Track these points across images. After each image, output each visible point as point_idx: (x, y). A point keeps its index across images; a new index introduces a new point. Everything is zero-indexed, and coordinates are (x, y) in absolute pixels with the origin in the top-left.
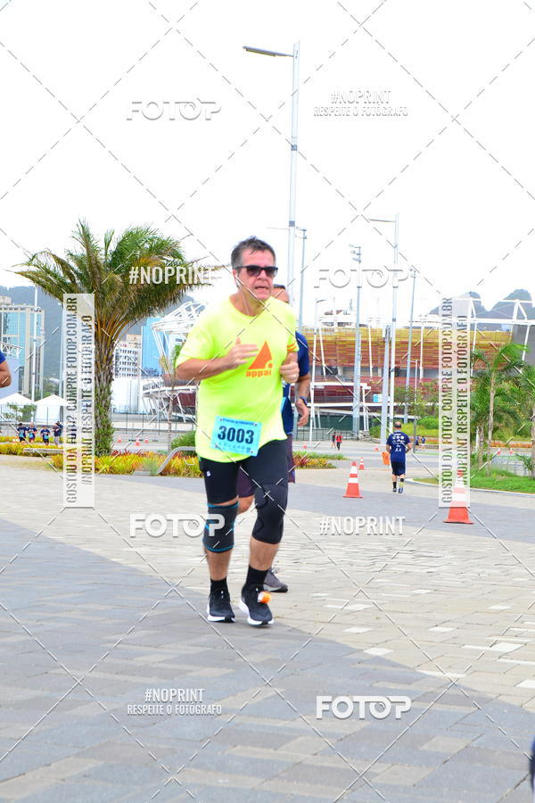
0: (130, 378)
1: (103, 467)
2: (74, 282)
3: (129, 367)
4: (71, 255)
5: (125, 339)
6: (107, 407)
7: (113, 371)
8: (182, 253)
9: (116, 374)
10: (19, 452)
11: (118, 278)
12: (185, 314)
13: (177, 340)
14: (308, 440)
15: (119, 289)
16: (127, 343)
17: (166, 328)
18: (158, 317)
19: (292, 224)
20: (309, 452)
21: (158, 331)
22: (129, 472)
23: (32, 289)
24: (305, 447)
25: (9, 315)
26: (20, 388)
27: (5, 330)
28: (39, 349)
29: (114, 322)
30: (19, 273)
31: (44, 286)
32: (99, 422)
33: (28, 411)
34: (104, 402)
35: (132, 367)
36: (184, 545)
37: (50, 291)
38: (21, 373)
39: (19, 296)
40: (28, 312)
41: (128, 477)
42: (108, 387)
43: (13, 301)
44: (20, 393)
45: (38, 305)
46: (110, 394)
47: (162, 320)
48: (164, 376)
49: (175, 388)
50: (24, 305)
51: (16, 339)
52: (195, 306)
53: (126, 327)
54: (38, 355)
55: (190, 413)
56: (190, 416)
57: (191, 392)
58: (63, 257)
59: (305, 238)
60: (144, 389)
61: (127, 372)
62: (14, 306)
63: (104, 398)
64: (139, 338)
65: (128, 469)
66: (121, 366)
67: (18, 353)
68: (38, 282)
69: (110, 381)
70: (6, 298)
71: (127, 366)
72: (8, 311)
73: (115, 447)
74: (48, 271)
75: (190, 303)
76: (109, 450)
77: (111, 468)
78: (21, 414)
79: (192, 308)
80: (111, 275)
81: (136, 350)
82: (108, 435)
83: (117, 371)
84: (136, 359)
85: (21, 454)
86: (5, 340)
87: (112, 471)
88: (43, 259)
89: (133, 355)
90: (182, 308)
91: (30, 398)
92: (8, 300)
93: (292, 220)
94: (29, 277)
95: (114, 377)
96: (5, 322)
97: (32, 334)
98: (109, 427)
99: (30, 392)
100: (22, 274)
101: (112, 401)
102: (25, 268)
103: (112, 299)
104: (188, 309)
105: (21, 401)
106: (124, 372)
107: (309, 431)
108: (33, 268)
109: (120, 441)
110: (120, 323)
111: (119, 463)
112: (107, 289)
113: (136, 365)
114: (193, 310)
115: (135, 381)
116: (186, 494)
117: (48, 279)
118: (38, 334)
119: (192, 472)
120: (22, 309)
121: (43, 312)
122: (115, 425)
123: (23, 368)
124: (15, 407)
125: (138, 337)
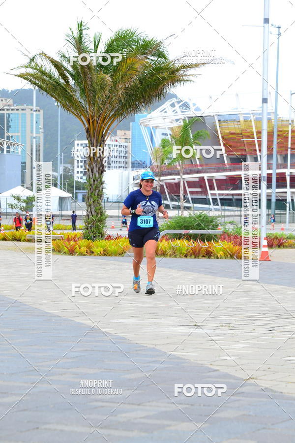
0: (121, 170)
1: (97, 250)
2: (67, 82)
3: (120, 160)
4: (64, 57)
5: (115, 134)
6: (100, 195)
7: (106, 164)
8: (165, 53)
9: (109, 167)
10: (23, 238)
11: (108, 77)
12: (170, 110)
13: (163, 134)
14: (285, 222)
15: (108, 88)
16: (117, 138)
17: (152, 124)
18: (145, 114)
19: (266, 21)
20: (287, 233)
21: (146, 126)
22: (121, 254)
23: (31, 91)
24: (282, 229)
25: (11, 116)
26: (23, 182)
27: (8, 129)
28: (38, 146)
29: (105, 118)
30: (18, 76)
31: (40, 87)
32: (93, 209)
33: (30, 201)
34: (97, 191)
35: (122, 160)
36: (169, 316)
37: (46, 91)
38: (24, 168)
39: (20, 97)
40: (28, 111)
41: (120, 258)
42: (101, 178)
43: (14, 103)
44: (23, 186)
45: (36, 106)
46: (102, 183)
47: (149, 116)
48: (152, 167)
49: (162, 178)
50: (25, 106)
51: (18, 137)
52: (179, 102)
53: (115, 123)
54: (38, 151)
55: (176, 201)
56: (176, 203)
57: (176, 181)
58: (57, 58)
59: (279, 35)
60: (134, 179)
61: (118, 165)
62: (15, 107)
63: (97, 188)
64: (129, 134)
65: (120, 251)
66: (113, 159)
67: (20, 150)
68: (35, 84)
69: (102, 172)
70: (8, 100)
71: (118, 159)
72: (10, 112)
73: (108, 232)
74: (43, 73)
75: (174, 100)
76: (102, 235)
77: (105, 251)
78: (24, 205)
79: (176, 104)
80: (102, 75)
81: (126, 144)
82: (101, 221)
83: (109, 164)
84: (126, 152)
85: (25, 240)
86: (8, 138)
87: (106, 253)
88: (39, 61)
89: (123, 149)
90: (167, 105)
91: (32, 190)
92: (10, 101)
93: (266, 17)
94: (27, 79)
95: (106, 169)
96: (8, 122)
97: (32, 132)
98: (101, 214)
99: (32, 185)
100: (21, 76)
101: (104, 191)
102: (23, 71)
103: (103, 96)
104: (173, 105)
105: (25, 193)
106: (116, 165)
107: (286, 214)
108: (30, 71)
109: (113, 227)
110: (110, 118)
111: (111, 246)
112: (97, 88)
113: (127, 158)
114: (177, 106)
115: (125, 173)
116: (172, 272)
117: (43, 81)
118: (37, 132)
119: (178, 253)
120: (22, 110)
121: (42, 112)
122: (108, 213)
123: (25, 163)
124: (18, 198)
125: (127, 132)
